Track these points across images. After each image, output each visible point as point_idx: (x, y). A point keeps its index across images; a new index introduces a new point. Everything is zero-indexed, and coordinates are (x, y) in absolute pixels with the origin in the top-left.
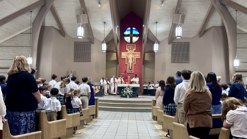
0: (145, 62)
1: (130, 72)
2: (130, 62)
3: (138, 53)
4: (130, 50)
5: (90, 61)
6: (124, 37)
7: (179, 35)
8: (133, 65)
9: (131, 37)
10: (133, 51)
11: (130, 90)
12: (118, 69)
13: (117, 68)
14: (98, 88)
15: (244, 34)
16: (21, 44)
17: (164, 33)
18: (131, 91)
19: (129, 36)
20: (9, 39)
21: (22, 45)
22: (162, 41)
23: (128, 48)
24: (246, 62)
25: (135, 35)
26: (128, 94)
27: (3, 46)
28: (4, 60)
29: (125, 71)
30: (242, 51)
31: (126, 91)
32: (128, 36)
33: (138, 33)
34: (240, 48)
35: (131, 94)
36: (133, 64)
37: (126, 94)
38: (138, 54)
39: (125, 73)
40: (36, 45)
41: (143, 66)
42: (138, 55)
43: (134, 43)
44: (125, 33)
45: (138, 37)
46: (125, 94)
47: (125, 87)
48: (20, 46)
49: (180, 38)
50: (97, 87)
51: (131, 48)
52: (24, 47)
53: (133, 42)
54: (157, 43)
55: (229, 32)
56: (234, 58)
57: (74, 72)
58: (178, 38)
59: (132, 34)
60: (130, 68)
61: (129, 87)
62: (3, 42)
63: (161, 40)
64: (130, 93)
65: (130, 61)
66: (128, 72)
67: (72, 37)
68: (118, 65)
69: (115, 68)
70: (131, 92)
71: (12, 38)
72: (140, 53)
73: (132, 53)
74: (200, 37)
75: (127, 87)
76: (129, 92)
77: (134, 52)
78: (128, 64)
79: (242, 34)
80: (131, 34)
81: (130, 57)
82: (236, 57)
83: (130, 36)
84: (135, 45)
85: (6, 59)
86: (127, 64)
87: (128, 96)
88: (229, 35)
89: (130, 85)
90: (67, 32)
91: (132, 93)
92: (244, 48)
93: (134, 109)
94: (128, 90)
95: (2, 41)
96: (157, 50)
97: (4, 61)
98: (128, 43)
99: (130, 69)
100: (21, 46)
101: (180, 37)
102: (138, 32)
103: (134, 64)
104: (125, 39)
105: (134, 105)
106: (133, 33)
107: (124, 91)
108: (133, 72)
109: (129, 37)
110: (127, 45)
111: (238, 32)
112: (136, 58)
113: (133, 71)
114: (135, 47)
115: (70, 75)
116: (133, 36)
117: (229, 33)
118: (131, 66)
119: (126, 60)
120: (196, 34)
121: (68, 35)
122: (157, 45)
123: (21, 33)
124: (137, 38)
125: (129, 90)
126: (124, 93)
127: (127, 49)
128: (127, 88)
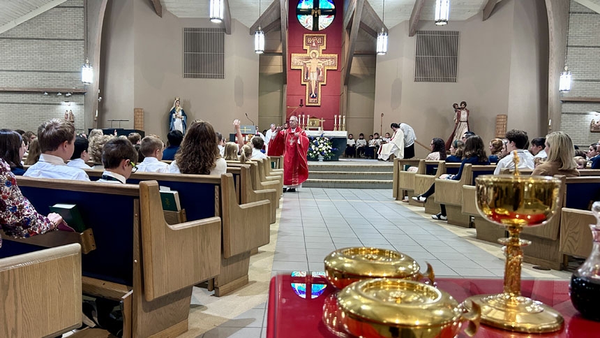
0: (349, 80)
1: (313, 104)
2: (312, 79)
3: (332, 55)
4: (312, 48)
5: (223, 77)
6: (298, 16)
7: (443, 18)
8: (320, 86)
9: (316, 16)
10: (321, 51)
11: (325, 143)
12: (285, 95)
13: (282, 92)
15: (587, 13)
16: (59, 34)
17: (400, 9)
18: (329, 147)
19: (310, 14)
20: (28, 22)
21: (60, 37)
22: (394, 27)
23: (308, 44)
24: (598, 81)
25: (324, 12)
26: (322, 153)
27: (14, 38)
28: (19, 71)
29: (301, 100)
30: (580, 54)
31: (317, 145)
32: (308, 12)
33: (333, 7)
34: (576, 46)
35: (328, 153)
36: (320, 84)
37: (317, 152)
38: (332, 59)
39: (301, 105)
40: (97, 35)
41: (344, 89)
42: (331, 62)
43: (323, 31)
44: (299, 7)
45: (333, 16)
46: (315, 152)
47: (315, 139)
48: (55, 39)
49: (445, 23)
50: (247, 137)
51: (314, 44)
52: (66, 40)
53: (320, 29)
54: (384, 34)
55: (552, 10)
56: (561, 70)
57: (184, 101)
58: (441, 23)
59: (318, 9)
60: (313, 93)
61: (322, 137)
62: (14, 28)
63: (392, 26)
64: (325, 152)
65: (313, 77)
66: (307, 104)
67: (179, 17)
68: (286, 87)
69: (278, 93)
70: (329, 149)
71: (35, 18)
72: (336, 56)
73: (317, 57)
74: (484, 20)
75: (318, 138)
76: (324, 148)
77: (321, 55)
78: (307, 84)
79: (581, 13)
80: (314, 8)
81: (314, 65)
82: (566, 68)
83: (313, 13)
84: (325, 35)
85: (24, 71)
86: (304, 83)
87: (321, 158)
88: (552, 15)
89: (325, 132)
90: (167, 5)
91: (330, 151)
92: (584, 47)
94: (322, 144)
95: (12, 25)
96: (385, 50)
97: (19, 74)
98: (307, 31)
99: (313, 97)
100: (58, 39)
101: (444, 21)
102: (333, 3)
103: (323, 83)
104: (300, 21)
106: (320, 7)
107: (313, 147)
108: (319, 104)
109: (309, 16)
110: (305, 35)
111: (572, 9)
112: (326, 68)
113: (319, 100)
114: (325, 42)
115: (177, 110)
116: (319, 13)
117: (552, 12)
118: (316, 90)
119: (302, 73)
120: (476, 13)
121: (169, 12)
122: (386, 37)
123: (58, 7)
124: (328, 19)
125: (324, 145)
126: (312, 151)
127: (305, 47)
128: (319, 141)
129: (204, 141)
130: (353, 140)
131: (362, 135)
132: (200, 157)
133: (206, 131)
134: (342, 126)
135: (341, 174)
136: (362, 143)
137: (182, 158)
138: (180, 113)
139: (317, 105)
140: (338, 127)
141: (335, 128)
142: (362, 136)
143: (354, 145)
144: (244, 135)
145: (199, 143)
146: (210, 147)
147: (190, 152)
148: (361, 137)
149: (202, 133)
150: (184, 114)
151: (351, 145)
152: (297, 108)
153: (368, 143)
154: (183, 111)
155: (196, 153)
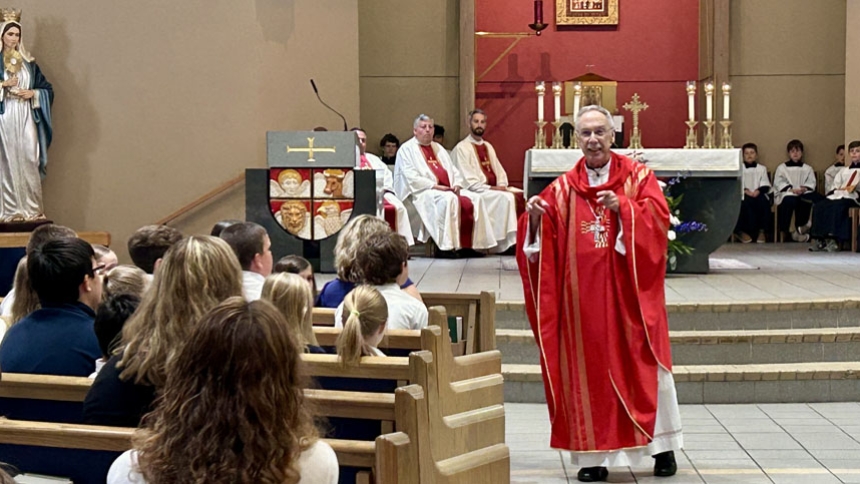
1: (588, 21)
14: (335, 185)
29: (538, 2)
39: (537, 27)
50: (320, 183)
66: (562, 20)
93: (744, 377)
105: (742, 340)
108: (612, 18)
115: (12, 66)
129: (253, 379)
130: (760, 169)
131: (795, 144)
132: (238, 447)
133: (260, 340)
134: (717, 129)
135: (729, 340)
136: (795, 179)
137: (164, 449)
138: (25, 77)
139: (604, 21)
140: (700, 129)
141: (691, 136)
142: (796, 153)
143: (763, 190)
144: (307, 173)
145: (233, 392)
146: (278, 405)
147: (197, 428)
148: (795, 155)
149: (244, 350)
150: (39, 81)
151: (753, 189)
152: (521, 36)
153: (820, 179)
154: (35, 69)
155: (226, 429)
